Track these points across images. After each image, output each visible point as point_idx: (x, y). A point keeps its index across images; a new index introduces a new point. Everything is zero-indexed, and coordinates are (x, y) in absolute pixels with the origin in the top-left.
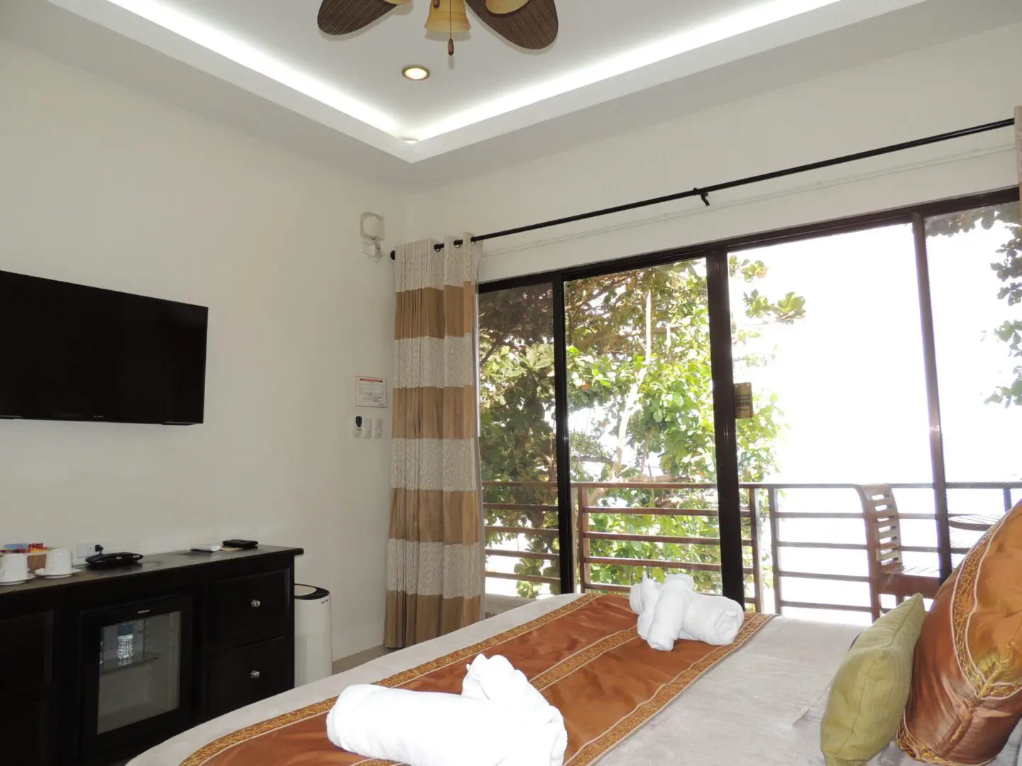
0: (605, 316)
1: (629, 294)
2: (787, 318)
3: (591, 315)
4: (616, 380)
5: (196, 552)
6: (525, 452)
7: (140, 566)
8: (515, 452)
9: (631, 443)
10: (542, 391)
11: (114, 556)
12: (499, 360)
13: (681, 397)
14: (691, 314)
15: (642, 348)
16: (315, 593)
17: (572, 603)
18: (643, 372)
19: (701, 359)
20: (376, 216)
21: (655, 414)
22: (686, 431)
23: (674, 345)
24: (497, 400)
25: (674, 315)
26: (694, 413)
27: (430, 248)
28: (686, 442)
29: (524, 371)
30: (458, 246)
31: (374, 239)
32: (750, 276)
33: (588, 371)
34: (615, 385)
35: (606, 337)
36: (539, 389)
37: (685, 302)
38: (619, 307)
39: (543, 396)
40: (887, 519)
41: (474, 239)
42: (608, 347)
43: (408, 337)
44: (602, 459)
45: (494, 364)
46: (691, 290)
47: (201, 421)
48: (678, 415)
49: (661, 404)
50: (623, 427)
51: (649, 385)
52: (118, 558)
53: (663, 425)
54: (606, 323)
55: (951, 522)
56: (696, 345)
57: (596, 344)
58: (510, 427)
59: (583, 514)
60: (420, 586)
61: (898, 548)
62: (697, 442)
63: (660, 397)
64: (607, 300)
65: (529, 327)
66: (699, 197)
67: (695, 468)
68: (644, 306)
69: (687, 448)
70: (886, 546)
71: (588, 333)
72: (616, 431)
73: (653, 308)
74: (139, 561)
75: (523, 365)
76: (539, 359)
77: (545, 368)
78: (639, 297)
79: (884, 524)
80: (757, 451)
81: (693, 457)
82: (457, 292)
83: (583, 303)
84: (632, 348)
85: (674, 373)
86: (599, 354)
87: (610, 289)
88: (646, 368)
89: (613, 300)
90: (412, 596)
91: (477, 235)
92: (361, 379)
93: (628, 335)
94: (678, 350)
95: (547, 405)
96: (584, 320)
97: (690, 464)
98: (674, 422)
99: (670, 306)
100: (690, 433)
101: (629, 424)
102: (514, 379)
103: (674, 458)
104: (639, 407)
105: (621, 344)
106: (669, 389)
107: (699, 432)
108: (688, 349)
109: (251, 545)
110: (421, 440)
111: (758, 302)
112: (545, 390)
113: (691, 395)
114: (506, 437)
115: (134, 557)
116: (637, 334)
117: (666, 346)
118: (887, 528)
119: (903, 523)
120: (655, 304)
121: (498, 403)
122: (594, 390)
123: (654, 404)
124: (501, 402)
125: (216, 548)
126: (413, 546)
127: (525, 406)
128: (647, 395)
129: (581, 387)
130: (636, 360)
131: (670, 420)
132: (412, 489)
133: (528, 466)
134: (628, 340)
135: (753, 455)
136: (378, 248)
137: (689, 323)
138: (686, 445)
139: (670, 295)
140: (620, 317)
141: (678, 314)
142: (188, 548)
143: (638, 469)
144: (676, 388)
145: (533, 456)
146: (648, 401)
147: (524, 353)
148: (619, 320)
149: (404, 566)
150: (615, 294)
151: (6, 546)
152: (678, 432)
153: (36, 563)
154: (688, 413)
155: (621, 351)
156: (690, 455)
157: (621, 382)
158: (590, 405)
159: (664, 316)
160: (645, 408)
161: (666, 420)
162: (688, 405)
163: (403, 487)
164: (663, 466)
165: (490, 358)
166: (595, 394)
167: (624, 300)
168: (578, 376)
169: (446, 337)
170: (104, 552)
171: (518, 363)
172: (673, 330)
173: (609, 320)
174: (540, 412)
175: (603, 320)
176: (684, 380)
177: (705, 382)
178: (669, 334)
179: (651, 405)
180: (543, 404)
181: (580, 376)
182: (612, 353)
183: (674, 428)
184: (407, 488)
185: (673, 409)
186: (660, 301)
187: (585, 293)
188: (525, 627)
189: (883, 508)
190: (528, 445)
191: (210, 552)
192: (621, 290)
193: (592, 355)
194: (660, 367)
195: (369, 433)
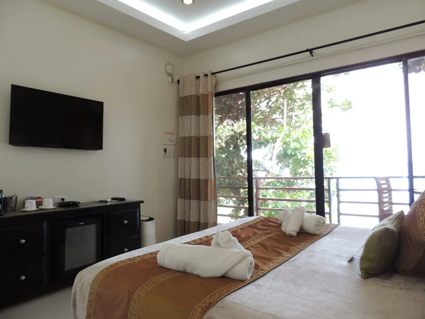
0: (267, 111)
1: (277, 101)
2: (345, 110)
3: (260, 110)
4: (271, 137)
5: (101, 202)
6: (233, 168)
7: (79, 206)
8: (229, 168)
9: (277, 163)
10: (240, 142)
11: (69, 202)
12: (223, 128)
13: (299, 144)
14: (304, 109)
15: (282, 124)
16: (148, 219)
17: (254, 220)
18: (283, 133)
19: (308, 128)
20: (172, 65)
21: (288, 151)
22: (301, 159)
23: (296, 122)
24: (222, 145)
25: (296, 109)
26: (304, 151)
27: (194, 77)
28: (301, 163)
29: (233, 133)
30: (206, 77)
31: (171, 75)
32: (329, 92)
33: (259, 133)
34: (271, 139)
35: (267, 119)
36: (239, 141)
37: (301, 104)
38: (273, 107)
39: (240, 144)
40: (387, 191)
41: (213, 74)
42: (268, 124)
43: (185, 116)
44: (265, 170)
45: (220, 130)
46: (304, 98)
47: (102, 149)
48: (297, 152)
49: (290, 147)
50: (274, 157)
51: (285, 139)
52: (71, 203)
53: (291, 156)
54: (267, 113)
55: (415, 192)
56: (305, 122)
57: (263, 122)
58: (227, 157)
59: (258, 190)
60: (191, 217)
61: (391, 204)
62: (306, 163)
63: (290, 144)
64: (268, 103)
65: (235, 114)
66: (309, 53)
67: (304, 174)
68: (283, 106)
69: (301, 166)
70: (386, 202)
71: (260, 118)
72: (271, 159)
73: (287, 107)
74: (79, 205)
75: (232, 130)
76: (239, 128)
77: (242, 132)
78: (281, 102)
79: (386, 193)
80: (331, 167)
81: (303, 169)
82: (206, 96)
83: (258, 105)
84: (278, 124)
85: (296, 134)
86: (264, 126)
87: (269, 98)
88: (284, 132)
89: (270, 104)
90: (187, 221)
91: (214, 72)
92: (166, 133)
93: (276, 118)
94: (298, 124)
95: (242, 148)
96: (258, 112)
97: (302, 172)
98: (295, 155)
99: (295, 106)
100: (302, 159)
101: (277, 156)
102: (229, 136)
103: (296, 170)
104: (281, 148)
105: (273, 122)
106: (294, 141)
107: (306, 159)
108: (302, 124)
109: (123, 199)
110: (191, 158)
111: (333, 103)
112: (242, 141)
113: (303, 143)
114: (225, 161)
115: (77, 203)
116: (280, 118)
117: (292, 123)
118: (387, 195)
119: (393, 193)
120: (288, 105)
121: (222, 146)
122: (262, 141)
123: (287, 147)
124: (223, 145)
125: (109, 200)
126: (188, 201)
127: (233, 148)
128: (284, 143)
129: (256, 140)
130: (280, 129)
131: (294, 154)
132: (187, 178)
133: (234, 173)
134: (276, 121)
135: (329, 169)
136: (172, 79)
137: (303, 113)
138: (301, 164)
139: (295, 101)
140: (273, 110)
141: (298, 109)
142: (98, 200)
143: (280, 174)
144: (297, 140)
145: (236, 169)
146: (285, 146)
147: (233, 125)
148: (273, 112)
149: (185, 210)
150: (271, 101)
151: (27, 197)
152: (297, 159)
153: (39, 204)
154: (301, 151)
155: (274, 125)
156: (302, 168)
157: (273, 138)
158: (260, 147)
159: (292, 110)
160: (284, 149)
161: (292, 154)
162: (302, 147)
163: (184, 177)
164: (291, 173)
165: (219, 127)
166: (262, 143)
167: (275, 103)
168: (255, 135)
169: (201, 115)
170: (65, 201)
171: (231, 129)
172: (296, 116)
173: (269, 112)
174: (239, 151)
175: (266, 112)
176: (300, 137)
177: (309, 138)
178: (294, 117)
179: (286, 147)
180: (241, 147)
181: (257, 135)
182: (270, 126)
183: (296, 157)
184: (185, 178)
185: (295, 149)
186: (290, 103)
187: (258, 101)
188: (235, 228)
189: (385, 186)
190: (234, 165)
191: (106, 202)
192: (273, 99)
193: (261, 126)
194: (290, 132)
195: (170, 155)
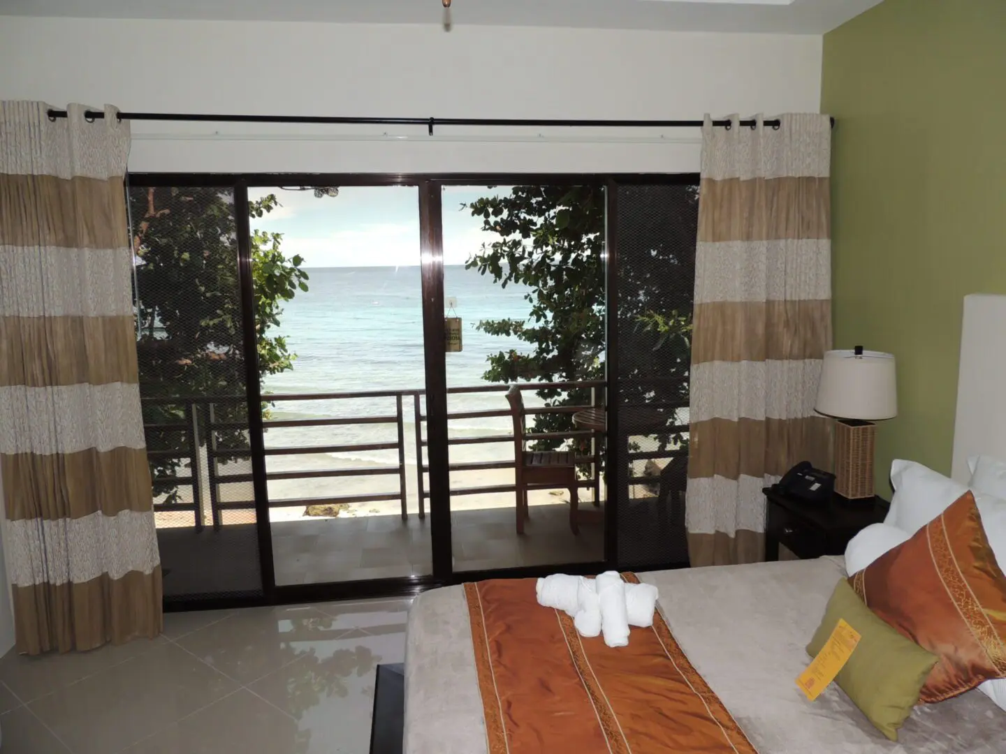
27: (41, 112)
30: (90, 120)
41: (121, 116)
60: (76, 572)
90: (61, 585)
110: (55, 388)
126: (57, 524)
132: (47, 453)
163: (29, 451)
184: (37, 453)
